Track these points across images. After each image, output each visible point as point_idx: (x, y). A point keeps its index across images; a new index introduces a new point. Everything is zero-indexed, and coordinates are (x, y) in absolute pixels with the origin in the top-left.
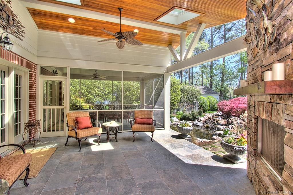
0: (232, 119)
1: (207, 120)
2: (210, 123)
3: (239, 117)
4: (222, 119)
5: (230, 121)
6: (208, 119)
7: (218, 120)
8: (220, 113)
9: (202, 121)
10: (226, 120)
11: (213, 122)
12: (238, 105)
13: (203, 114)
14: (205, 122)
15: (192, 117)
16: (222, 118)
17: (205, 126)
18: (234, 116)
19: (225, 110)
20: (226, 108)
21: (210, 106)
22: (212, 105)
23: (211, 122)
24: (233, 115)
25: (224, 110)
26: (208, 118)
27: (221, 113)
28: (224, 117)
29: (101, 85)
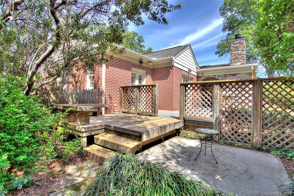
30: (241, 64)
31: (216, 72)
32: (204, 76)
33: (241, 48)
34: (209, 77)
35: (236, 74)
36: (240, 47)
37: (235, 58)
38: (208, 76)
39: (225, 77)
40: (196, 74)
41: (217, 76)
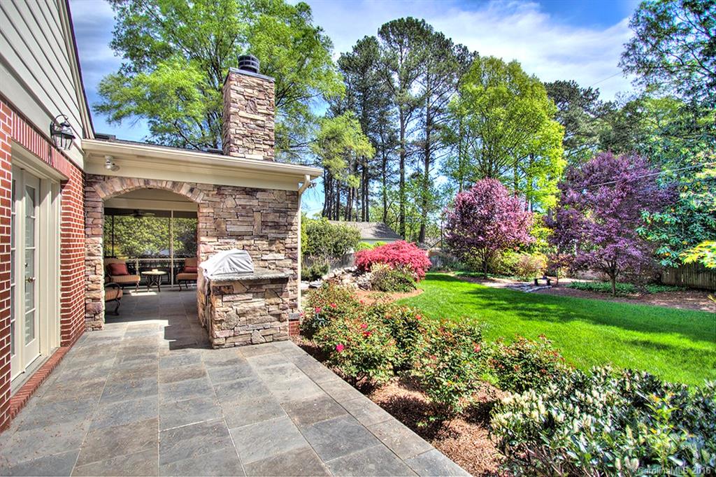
15: (311, 276)
29: (153, 223)
30: (266, 159)
31: (183, 168)
32: (121, 179)
33: (265, 107)
34: (152, 184)
35: (257, 190)
36: (261, 102)
37: (246, 132)
38: (147, 182)
39: (218, 194)
40: (79, 161)
41: (189, 187)
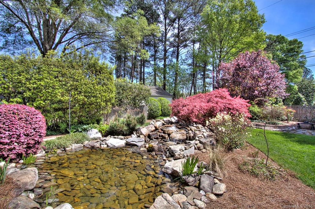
0: (193, 128)
1: (152, 132)
2: (157, 138)
3: (204, 125)
4: (178, 130)
5: (190, 132)
6: (154, 131)
7: (170, 132)
8: (174, 119)
9: (143, 135)
10: (183, 131)
11: (162, 136)
12: (201, 104)
13: (147, 121)
14: (149, 136)
15: (126, 129)
16: (176, 127)
17: (147, 146)
18: (196, 123)
19: (183, 113)
20: (183, 110)
21: (162, 110)
22: (164, 109)
23: (160, 136)
24: (194, 122)
25: (181, 113)
26: (154, 128)
27: (176, 118)
28: (180, 125)
